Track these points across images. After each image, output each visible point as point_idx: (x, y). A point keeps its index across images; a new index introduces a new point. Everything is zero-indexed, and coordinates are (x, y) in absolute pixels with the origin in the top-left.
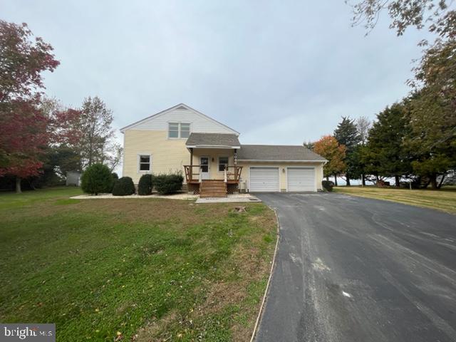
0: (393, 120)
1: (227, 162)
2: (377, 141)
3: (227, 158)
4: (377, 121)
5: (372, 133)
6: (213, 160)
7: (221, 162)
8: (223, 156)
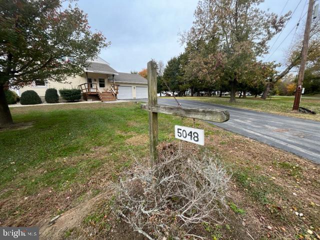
0: (174, 65)
1: (104, 82)
2: (168, 75)
3: (104, 79)
4: (167, 64)
5: (166, 70)
6: (95, 80)
7: (100, 82)
8: (100, 78)
